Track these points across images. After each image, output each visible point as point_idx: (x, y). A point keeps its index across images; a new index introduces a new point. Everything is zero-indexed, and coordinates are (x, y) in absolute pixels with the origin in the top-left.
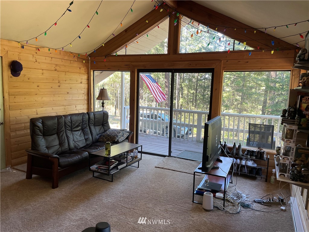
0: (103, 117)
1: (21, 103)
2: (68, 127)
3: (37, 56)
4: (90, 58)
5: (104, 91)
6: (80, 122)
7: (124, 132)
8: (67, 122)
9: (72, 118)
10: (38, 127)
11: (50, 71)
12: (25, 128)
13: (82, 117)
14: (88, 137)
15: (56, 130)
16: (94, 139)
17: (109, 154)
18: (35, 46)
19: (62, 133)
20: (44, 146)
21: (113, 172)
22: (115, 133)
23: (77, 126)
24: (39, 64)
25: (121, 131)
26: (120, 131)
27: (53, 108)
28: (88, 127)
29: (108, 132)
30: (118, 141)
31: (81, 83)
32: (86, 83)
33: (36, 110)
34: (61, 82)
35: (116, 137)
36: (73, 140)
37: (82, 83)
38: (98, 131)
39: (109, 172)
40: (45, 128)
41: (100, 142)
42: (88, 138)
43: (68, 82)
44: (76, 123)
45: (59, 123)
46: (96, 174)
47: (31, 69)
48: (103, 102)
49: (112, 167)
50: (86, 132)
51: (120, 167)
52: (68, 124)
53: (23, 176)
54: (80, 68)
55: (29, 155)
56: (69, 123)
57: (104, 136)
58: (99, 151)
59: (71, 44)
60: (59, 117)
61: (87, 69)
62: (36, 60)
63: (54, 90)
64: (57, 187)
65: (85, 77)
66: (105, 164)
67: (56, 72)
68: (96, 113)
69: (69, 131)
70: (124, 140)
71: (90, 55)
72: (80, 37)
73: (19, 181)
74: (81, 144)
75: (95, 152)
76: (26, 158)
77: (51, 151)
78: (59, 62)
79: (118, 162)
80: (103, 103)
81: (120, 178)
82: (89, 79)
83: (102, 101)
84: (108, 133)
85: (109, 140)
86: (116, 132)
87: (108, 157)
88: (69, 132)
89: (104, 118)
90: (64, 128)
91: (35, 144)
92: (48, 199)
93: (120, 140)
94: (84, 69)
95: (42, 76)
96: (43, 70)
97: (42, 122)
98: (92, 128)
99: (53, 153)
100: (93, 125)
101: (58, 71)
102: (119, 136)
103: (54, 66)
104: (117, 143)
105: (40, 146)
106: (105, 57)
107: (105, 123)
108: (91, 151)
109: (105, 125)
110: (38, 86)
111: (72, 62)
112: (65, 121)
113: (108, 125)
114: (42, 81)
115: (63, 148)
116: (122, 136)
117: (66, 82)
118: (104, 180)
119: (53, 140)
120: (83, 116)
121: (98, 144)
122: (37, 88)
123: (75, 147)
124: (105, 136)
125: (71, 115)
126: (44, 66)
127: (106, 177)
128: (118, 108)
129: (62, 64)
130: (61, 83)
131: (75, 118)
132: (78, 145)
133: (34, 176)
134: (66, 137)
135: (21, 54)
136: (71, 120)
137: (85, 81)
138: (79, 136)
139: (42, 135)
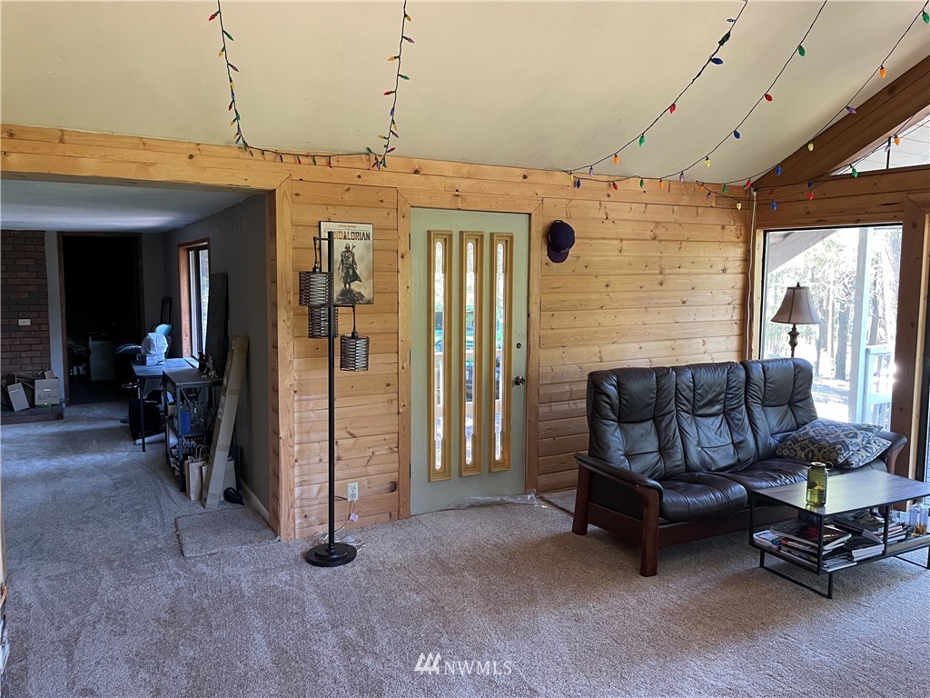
0: (795, 379)
1: (565, 331)
2: (685, 402)
3: (609, 205)
4: (755, 194)
5: (800, 295)
6: (718, 389)
7: (870, 434)
8: (682, 386)
9: (697, 376)
10: (608, 396)
11: (641, 242)
12: (572, 397)
13: (725, 376)
14: (741, 438)
15: (652, 407)
16: (760, 446)
17: (821, 504)
18: (605, 178)
19: (667, 418)
20: (619, 450)
21: (833, 566)
22: (838, 436)
23: (711, 403)
24: (613, 226)
25: (858, 432)
26: (856, 430)
27: (642, 345)
28: (744, 406)
29: (809, 429)
30: (847, 462)
31: (724, 271)
32: (739, 270)
33: (597, 349)
34: (667, 271)
35: (840, 449)
36: (699, 444)
37: (728, 272)
38: (774, 421)
39: (818, 563)
40: (625, 399)
41: (781, 457)
42: (741, 442)
43: (687, 271)
44: (707, 393)
45: (660, 390)
46: (771, 561)
47: (593, 241)
48: (794, 329)
49: (829, 547)
50: (736, 422)
51: (859, 554)
52: (684, 393)
53: (567, 525)
54: (723, 227)
55: (581, 468)
56: (688, 391)
57: (795, 441)
58: (783, 489)
59: (707, 159)
60: (661, 373)
61: (743, 228)
62: (606, 214)
63: (646, 294)
64: (654, 574)
65: (738, 252)
66: (802, 533)
67: (656, 242)
68: (770, 365)
69: (688, 415)
70: (868, 464)
71: (757, 185)
72: (737, 135)
73: (557, 536)
74: (723, 458)
75: (765, 487)
76: (574, 475)
77: (636, 467)
78: (666, 215)
79: (850, 536)
80: (794, 334)
81: (856, 591)
82: (748, 260)
83: (791, 326)
84: (812, 434)
85: (813, 455)
86: (839, 431)
87: (815, 511)
88: (688, 418)
89: (797, 382)
90: (672, 405)
91: (597, 443)
92: (633, 602)
93: (855, 461)
94: (737, 230)
95: (617, 258)
96: (621, 240)
97: (618, 382)
98: (757, 410)
99: (643, 473)
100: (760, 402)
101: (661, 241)
102: (851, 448)
103: (651, 226)
104: (844, 468)
105: (609, 447)
106: (810, 185)
107: (798, 397)
108: (755, 484)
109: (799, 404)
110: (607, 286)
111: (700, 210)
112: (677, 384)
113: (811, 405)
114: (617, 272)
115: (669, 464)
116: (865, 448)
117: (680, 270)
118: (801, 588)
119: (642, 435)
120: (728, 373)
121: (775, 463)
122: (605, 289)
123: (703, 462)
124: (798, 442)
125: (696, 367)
126: (625, 230)
127: (806, 578)
128: (826, 350)
129: (672, 220)
130: (665, 275)
131: (705, 377)
132: (712, 459)
133: (591, 527)
134: (678, 433)
135: (574, 203)
136: (694, 382)
137: (735, 266)
138: (716, 433)
139: (616, 418)
